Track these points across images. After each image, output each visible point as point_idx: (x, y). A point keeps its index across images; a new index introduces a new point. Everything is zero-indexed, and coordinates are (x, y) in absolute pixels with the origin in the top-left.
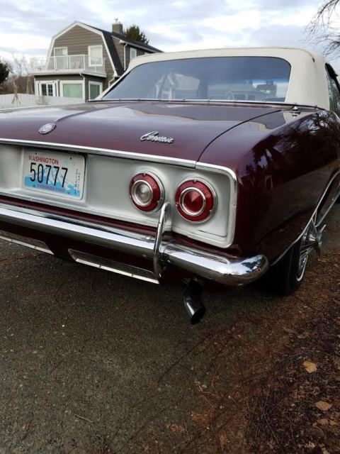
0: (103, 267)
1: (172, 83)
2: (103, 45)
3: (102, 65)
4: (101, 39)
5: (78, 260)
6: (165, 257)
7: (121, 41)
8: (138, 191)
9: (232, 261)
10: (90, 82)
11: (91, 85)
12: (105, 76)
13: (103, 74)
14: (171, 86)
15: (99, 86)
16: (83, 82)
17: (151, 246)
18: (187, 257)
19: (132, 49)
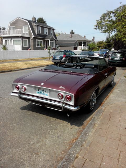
0: (52, 108)
1: (55, 39)
2: (28, 26)
3: (28, 33)
4: (28, 23)
5: (47, 107)
6: (64, 107)
7: (35, 24)
8: (59, 97)
9: (74, 107)
10: (24, 39)
11: (24, 40)
12: (29, 37)
13: (28, 36)
14: (54, 39)
15: (27, 41)
16: (21, 39)
17: (62, 105)
18: (67, 107)
19: (39, 27)
